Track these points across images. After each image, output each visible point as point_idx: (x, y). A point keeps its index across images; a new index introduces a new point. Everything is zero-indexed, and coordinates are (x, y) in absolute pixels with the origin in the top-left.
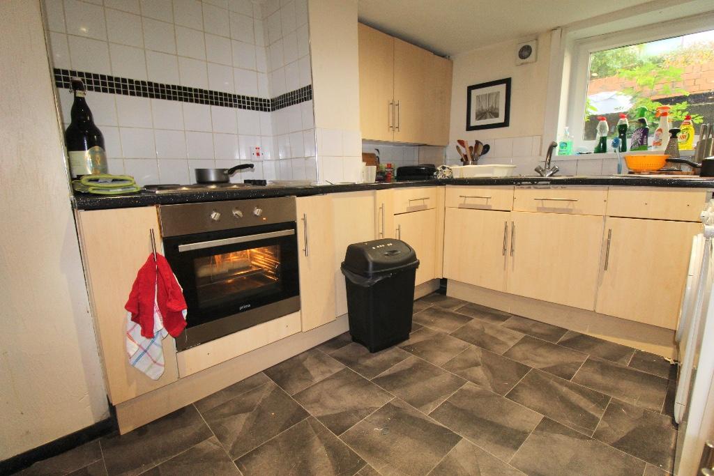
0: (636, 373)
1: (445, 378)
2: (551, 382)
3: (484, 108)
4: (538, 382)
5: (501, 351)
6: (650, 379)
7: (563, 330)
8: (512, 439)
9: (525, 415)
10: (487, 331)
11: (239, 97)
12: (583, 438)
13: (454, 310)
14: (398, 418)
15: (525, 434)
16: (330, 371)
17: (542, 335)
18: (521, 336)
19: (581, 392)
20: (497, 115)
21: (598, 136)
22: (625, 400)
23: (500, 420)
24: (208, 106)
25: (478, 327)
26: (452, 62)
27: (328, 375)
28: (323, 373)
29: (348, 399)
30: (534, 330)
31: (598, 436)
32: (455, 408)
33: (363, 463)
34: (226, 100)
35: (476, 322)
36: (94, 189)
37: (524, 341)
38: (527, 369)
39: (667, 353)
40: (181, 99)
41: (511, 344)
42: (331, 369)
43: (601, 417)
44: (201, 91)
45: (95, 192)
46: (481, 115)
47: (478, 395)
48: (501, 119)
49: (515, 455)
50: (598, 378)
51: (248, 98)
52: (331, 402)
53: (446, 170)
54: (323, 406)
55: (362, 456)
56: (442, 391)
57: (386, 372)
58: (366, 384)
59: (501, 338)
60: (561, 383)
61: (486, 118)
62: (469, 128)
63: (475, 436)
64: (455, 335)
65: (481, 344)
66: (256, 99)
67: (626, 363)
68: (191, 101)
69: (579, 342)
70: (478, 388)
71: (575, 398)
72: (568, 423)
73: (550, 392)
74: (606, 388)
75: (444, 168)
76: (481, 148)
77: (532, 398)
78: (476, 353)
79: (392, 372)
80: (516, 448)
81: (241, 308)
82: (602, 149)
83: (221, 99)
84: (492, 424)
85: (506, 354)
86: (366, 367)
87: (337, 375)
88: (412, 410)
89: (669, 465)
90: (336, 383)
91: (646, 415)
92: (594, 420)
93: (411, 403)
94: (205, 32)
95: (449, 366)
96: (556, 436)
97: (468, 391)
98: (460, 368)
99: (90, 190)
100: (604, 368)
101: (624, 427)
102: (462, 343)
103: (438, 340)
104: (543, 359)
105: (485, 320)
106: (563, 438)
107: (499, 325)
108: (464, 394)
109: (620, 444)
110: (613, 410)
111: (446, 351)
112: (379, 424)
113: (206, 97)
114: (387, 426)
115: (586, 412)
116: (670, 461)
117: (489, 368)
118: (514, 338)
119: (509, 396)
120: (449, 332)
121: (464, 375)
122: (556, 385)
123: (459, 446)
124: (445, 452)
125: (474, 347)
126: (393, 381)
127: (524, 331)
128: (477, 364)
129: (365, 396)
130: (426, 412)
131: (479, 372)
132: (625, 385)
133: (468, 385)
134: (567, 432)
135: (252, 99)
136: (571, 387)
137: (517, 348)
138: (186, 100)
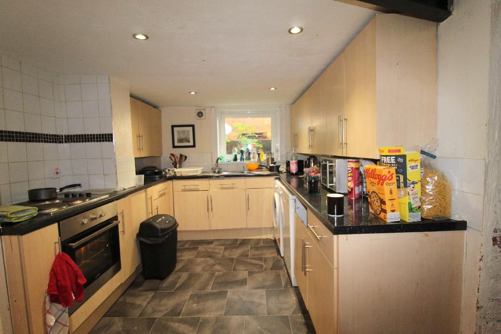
0: (266, 247)
1: (206, 275)
2: (244, 260)
3: (182, 137)
4: (239, 261)
5: (220, 256)
6: (271, 247)
7: (236, 240)
8: (243, 282)
9: (243, 274)
10: (209, 250)
11: (44, 135)
12: (262, 272)
13: (187, 246)
14: (199, 298)
15: (246, 279)
16: (148, 298)
17: (231, 244)
18: (223, 247)
19: (254, 259)
20: (189, 141)
21: (234, 154)
22: (267, 256)
23: (236, 279)
24: (25, 143)
25: (204, 250)
26: (160, 111)
27: (149, 300)
28: (144, 300)
29: (170, 303)
30: (227, 243)
31: (265, 269)
32: (218, 283)
33: (200, 318)
34: (36, 138)
35: (201, 248)
36: (15, 220)
37: (225, 249)
38: (233, 259)
39: (270, 236)
40: (6, 140)
41: (222, 252)
42: (148, 296)
43: (263, 264)
44: (20, 133)
45: (16, 221)
46: (180, 141)
47: (223, 275)
48: (191, 143)
49: (247, 286)
50: (257, 252)
51: (50, 135)
52: (163, 308)
53: (171, 171)
54: (159, 311)
55: (197, 316)
56: (209, 280)
57: (178, 285)
58: (173, 294)
59: (217, 251)
60: (247, 259)
61: (183, 142)
62: (174, 147)
63: (231, 288)
64: (196, 257)
65: (210, 256)
66: (55, 135)
67: (262, 244)
68: (13, 141)
69: (244, 242)
70: (221, 273)
71: (254, 261)
72: (256, 270)
73: (245, 263)
74: (259, 255)
75: (169, 170)
76: (184, 158)
77: (241, 267)
78: (211, 261)
79: (181, 283)
80: (246, 284)
81: (96, 277)
82: (235, 159)
83: (33, 137)
84: (234, 282)
85: (222, 256)
86: (166, 287)
87: (153, 298)
88: (202, 292)
89: (285, 268)
90: (157, 300)
91: (274, 258)
92: (262, 266)
93: (200, 290)
94: (23, 93)
95: (204, 270)
96: (255, 275)
97: (218, 275)
98: (209, 269)
99: (14, 221)
100: (257, 249)
101: (270, 264)
102: (202, 259)
103: (190, 262)
104: (236, 253)
105: (205, 246)
106: (257, 275)
107: (212, 246)
108: (217, 277)
109: (271, 269)
110: (265, 260)
111: (198, 265)
112: (194, 303)
113: (23, 137)
114: (198, 303)
115: (259, 264)
116: (284, 267)
117: (219, 264)
118: (221, 249)
119: (233, 271)
120: (193, 257)
121: (212, 270)
122: (246, 260)
123: (228, 294)
124: (226, 298)
125: (208, 259)
126: (184, 286)
127: (223, 245)
128: (214, 265)
129: (177, 298)
130: (209, 289)
131: (217, 267)
132: (265, 251)
133: (217, 274)
134: (257, 273)
135: (52, 135)
136: (250, 259)
137: (225, 253)
138: (10, 141)
